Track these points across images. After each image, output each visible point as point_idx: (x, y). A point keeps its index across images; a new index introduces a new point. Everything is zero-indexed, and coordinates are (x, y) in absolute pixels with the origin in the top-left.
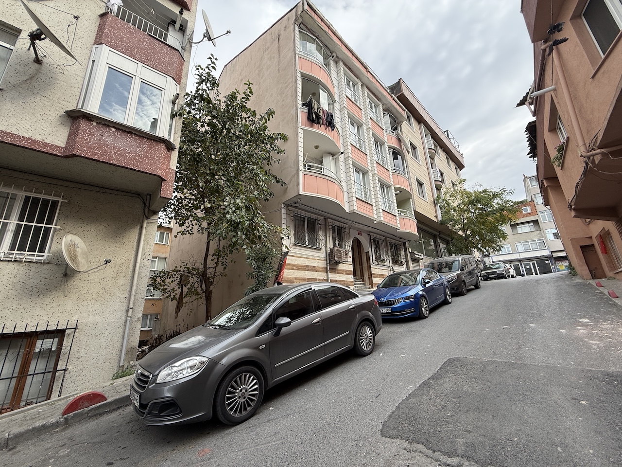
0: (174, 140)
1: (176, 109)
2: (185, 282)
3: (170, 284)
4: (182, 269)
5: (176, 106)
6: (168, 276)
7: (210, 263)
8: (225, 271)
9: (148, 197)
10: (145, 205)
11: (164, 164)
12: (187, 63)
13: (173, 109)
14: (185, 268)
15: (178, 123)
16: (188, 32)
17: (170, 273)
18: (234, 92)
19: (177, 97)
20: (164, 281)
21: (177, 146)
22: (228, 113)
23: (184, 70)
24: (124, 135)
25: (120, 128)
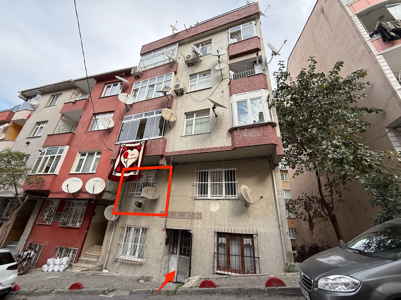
0: (274, 120)
1: (270, 103)
2: (309, 207)
3: (299, 209)
4: (303, 198)
5: (270, 101)
6: (296, 203)
7: (325, 193)
8: (341, 198)
9: (271, 157)
10: (270, 162)
11: (273, 136)
12: (268, 76)
13: (268, 104)
14: (306, 197)
15: (274, 109)
16: (263, 61)
17: (296, 201)
18: (302, 71)
19: (269, 97)
20: (294, 207)
21: (277, 123)
22: (302, 86)
23: (268, 80)
24: (251, 130)
25: (248, 127)
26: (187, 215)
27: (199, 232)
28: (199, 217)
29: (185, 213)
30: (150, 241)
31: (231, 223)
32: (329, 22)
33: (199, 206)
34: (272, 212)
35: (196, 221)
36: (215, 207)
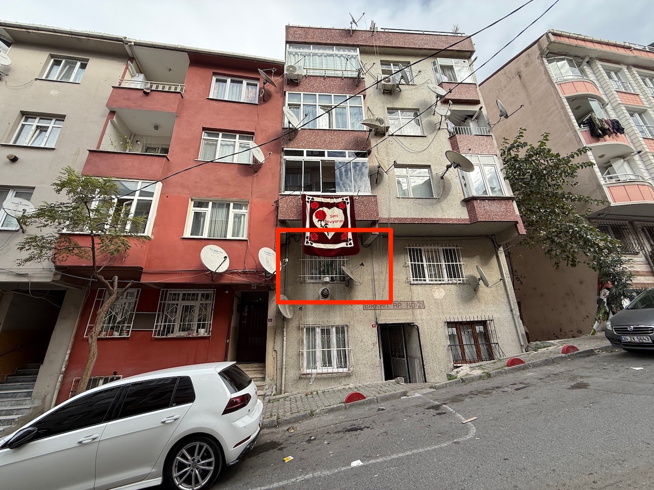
9: (493, 236)
10: (493, 242)
24: (492, 202)
26: (404, 305)
27: (425, 324)
28: (421, 305)
29: (401, 302)
30: (356, 343)
31: (461, 311)
32: (527, 91)
33: (419, 293)
34: (502, 296)
35: (418, 312)
36: (439, 293)
